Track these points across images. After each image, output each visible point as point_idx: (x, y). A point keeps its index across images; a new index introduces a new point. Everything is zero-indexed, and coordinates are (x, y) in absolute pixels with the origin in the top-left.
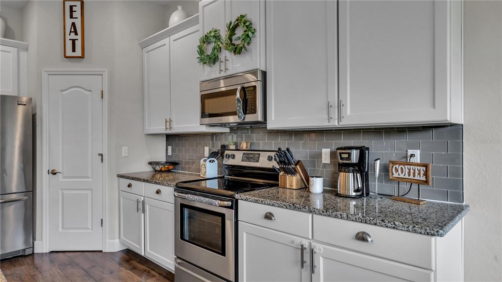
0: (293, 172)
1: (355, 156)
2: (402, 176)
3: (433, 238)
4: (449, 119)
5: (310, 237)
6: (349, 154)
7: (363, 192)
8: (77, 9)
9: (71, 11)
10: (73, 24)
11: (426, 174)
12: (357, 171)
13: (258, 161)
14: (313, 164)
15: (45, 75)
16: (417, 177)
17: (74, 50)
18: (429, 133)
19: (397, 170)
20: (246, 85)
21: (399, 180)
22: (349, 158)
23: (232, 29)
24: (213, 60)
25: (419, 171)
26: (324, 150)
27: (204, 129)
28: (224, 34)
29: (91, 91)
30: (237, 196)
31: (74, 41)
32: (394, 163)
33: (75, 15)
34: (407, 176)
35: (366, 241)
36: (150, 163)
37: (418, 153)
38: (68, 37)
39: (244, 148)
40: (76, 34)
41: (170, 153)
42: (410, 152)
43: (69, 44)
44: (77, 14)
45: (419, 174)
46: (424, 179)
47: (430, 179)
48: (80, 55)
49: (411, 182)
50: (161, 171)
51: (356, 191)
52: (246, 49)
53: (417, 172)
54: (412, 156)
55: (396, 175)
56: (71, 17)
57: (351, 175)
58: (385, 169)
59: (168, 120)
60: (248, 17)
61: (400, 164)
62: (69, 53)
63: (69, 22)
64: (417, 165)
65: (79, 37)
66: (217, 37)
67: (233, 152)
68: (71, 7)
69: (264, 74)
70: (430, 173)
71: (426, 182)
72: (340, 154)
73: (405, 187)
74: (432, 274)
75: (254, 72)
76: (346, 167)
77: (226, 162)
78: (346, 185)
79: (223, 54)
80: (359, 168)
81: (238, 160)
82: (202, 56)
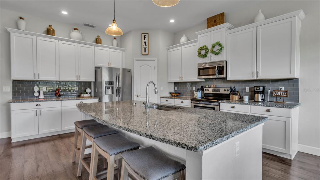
0: (236, 95)
1: (261, 89)
2: (278, 95)
3: (291, 109)
4: (295, 77)
5: (249, 112)
6: (260, 88)
7: (263, 100)
8: (146, 37)
9: (144, 38)
10: (145, 42)
11: (287, 94)
12: (262, 93)
13: (219, 91)
14: (242, 92)
15: (135, 61)
16: (283, 95)
17: (145, 52)
18: (287, 81)
19: (276, 93)
20: (219, 65)
21: (277, 96)
22: (259, 89)
23: (213, 47)
24: (204, 56)
25: (284, 93)
26: (247, 87)
27: (199, 80)
28: (210, 48)
29: (151, 66)
30: (220, 102)
31: (145, 48)
32: (275, 91)
33: (145, 39)
34: (280, 95)
35: (270, 111)
36: (170, 93)
37: (283, 88)
38: (143, 47)
39: (213, 87)
40: (146, 46)
41: (176, 89)
42: (280, 87)
43: (143, 49)
44: (146, 39)
45: (284, 94)
46: (286, 95)
47: (288, 95)
48: (147, 53)
49: (281, 97)
50: (174, 96)
51: (261, 100)
52: (220, 53)
53: (283, 93)
54: (281, 89)
55: (276, 95)
56: (144, 40)
57: (260, 95)
58: (271, 93)
59: (181, 77)
60: (221, 43)
61: (277, 91)
62: (144, 53)
63: (143, 41)
64: (284, 91)
65: (147, 47)
66: (207, 49)
67: (208, 88)
68: (144, 36)
69: (226, 62)
70: (288, 93)
71: (287, 96)
72: (256, 88)
73: (278, 99)
74: (291, 119)
75: (223, 61)
76: (258, 92)
77: (205, 92)
78: (258, 98)
79: (209, 54)
80: (263, 92)
81: (211, 91)
82: (200, 55)
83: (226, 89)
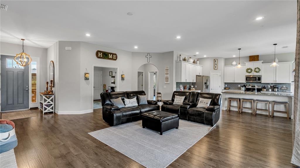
0: (265, 89)
6: (276, 86)
8: (217, 61)
13: (255, 87)
15: (211, 72)
18: (286, 84)
20: (258, 77)
23: (255, 69)
24: (250, 72)
26: (269, 86)
27: (245, 82)
28: (253, 69)
29: (218, 75)
32: (282, 87)
34: (284, 89)
39: (251, 85)
40: (216, 65)
41: (226, 86)
42: (284, 86)
43: (215, 67)
48: (217, 69)
52: (259, 72)
55: (282, 89)
59: (234, 80)
60: (259, 68)
63: (215, 63)
66: (251, 69)
69: (262, 76)
75: (260, 75)
76: (276, 88)
77: (247, 87)
78: (276, 90)
79: (253, 72)
80: (277, 88)
81: (250, 87)
82: (247, 71)
83: (259, 86)
